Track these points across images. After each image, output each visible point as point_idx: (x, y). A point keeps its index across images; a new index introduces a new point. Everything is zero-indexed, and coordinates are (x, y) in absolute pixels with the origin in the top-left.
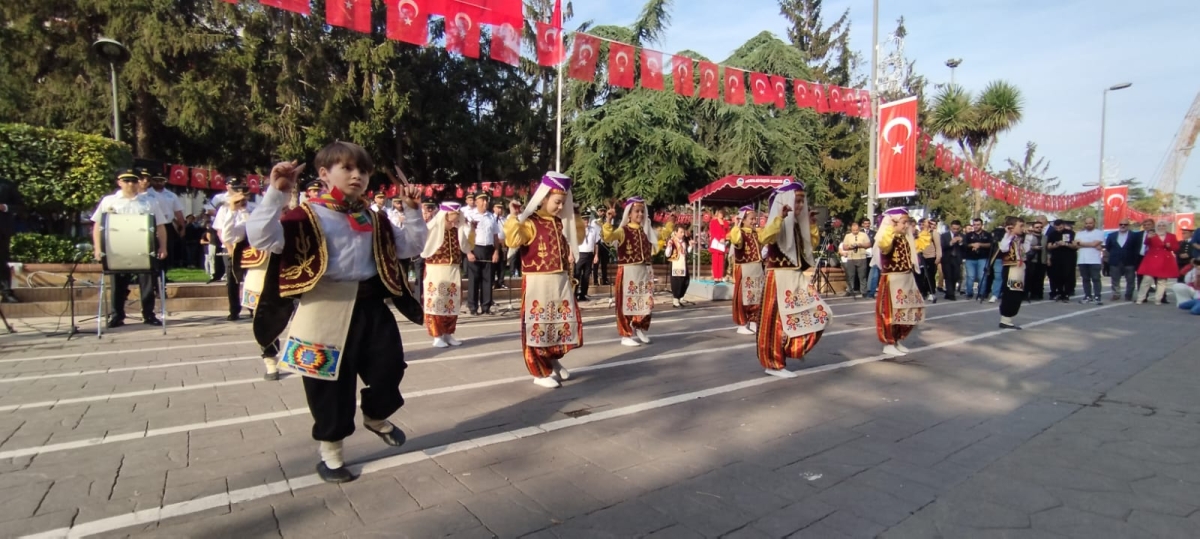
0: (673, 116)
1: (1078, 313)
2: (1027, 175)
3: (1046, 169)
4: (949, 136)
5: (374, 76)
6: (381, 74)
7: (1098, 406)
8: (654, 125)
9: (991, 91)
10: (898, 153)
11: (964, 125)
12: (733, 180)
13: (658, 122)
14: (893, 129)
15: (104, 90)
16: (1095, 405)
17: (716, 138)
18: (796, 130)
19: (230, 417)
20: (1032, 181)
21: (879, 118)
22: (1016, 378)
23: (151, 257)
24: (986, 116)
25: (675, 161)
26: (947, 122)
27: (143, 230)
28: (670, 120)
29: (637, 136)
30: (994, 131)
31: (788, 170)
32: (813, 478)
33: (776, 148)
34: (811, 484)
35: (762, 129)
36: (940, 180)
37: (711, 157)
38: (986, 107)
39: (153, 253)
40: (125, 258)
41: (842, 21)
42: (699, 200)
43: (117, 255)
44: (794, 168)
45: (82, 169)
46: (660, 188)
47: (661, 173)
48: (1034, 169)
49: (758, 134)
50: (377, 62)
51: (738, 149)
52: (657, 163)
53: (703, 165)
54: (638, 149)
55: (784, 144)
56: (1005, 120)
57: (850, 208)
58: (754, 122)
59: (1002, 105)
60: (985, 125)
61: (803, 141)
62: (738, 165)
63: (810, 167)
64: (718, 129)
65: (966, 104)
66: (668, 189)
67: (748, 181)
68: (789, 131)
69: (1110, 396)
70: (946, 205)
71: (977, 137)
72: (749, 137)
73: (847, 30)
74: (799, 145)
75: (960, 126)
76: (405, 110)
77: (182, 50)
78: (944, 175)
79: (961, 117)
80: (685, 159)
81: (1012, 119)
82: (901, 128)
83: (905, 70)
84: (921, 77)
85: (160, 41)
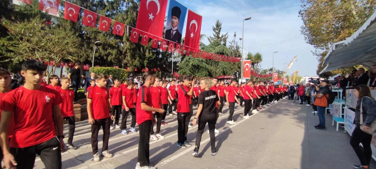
0: (204, 60)
6: (149, 49)
9: (257, 54)
10: (247, 70)
12: (224, 76)
15: (88, 51)
17: (211, 64)
21: (244, 63)
24: (256, 60)
28: (204, 61)
29: (199, 64)
30: (257, 63)
48: (258, 66)
50: (148, 46)
52: (203, 70)
54: (199, 67)
56: (259, 61)
59: (258, 58)
65: (252, 57)
67: (227, 77)
72: (222, 66)
73: (228, 37)
77: (110, 43)
81: (261, 61)
82: (247, 65)
83: (236, 44)
84: (239, 46)
85: (105, 40)
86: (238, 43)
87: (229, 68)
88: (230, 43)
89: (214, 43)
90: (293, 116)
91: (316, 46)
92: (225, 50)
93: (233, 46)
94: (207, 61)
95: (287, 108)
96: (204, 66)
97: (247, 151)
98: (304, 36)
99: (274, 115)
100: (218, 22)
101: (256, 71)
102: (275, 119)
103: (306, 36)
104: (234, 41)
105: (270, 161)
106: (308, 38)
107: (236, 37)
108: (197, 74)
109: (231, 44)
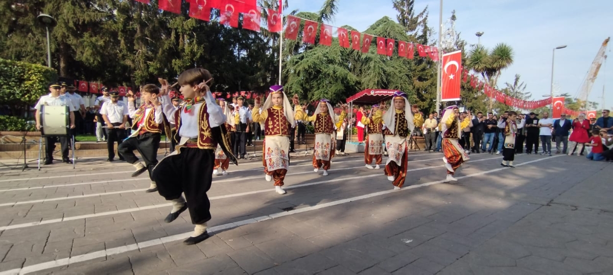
0: (339, 59)
1: (540, 160)
2: (515, 91)
3: (525, 88)
4: (477, 71)
5: (185, 36)
6: (189, 35)
7: (550, 205)
8: (329, 63)
9: (498, 48)
10: (451, 79)
11: (484, 65)
12: (369, 92)
13: (331, 62)
14: (449, 67)
16: (548, 205)
17: (360, 70)
18: (401, 67)
19: (108, 211)
20: (518, 94)
21: (442, 61)
22: (509, 192)
23: (67, 128)
24: (495, 61)
25: (339, 81)
26: (476, 64)
27: (63, 114)
28: (337, 61)
29: (320, 68)
30: (499, 69)
31: (396, 87)
32: (408, 242)
33: (390, 76)
34: (407, 245)
35: (384, 66)
36: (472, 93)
37: (358, 80)
38: (495, 56)
39: (68, 126)
40: (53, 129)
41: (424, 12)
42: (352, 102)
43: (49, 127)
44: (400, 86)
45: (31, 82)
46: (331, 96)
47: (332, 88)
48: (519, 88)
49: (382, 68)
50: (187, 29)
51: (372, 76)
52: (330, 83)
53: (353, 84)
54: (321, 75)
55: (395, 73)
56: (504, 63)
57: (427, 106)
58: (380, 62)
59: (503, 56)
60: (495, 66)
61: (404, 72)
62: (371, 84)
63: (408, 86)
64: (362, 66)
65: (485, 55)
66: (336, 96)
67: (376, 92)
68: (397, 67)
69: (555, 201)
70: (475, 106)
71: (491, 71)
72: (377, 70)
73: (427, 16)
74: (402, 74)
75: (482, 66)
76: (201, 54)
77: (84, 20)
78: (475, 90)
79: (483, 61)
80: (344, 80)
81: (508, 62)
82: (453, 66)
83: (455, 37)
84: (463, 41)
85: (72, 16)
86: (460, 36)
87: (405, 78)
104: (450, 32)
107: (456, 21)
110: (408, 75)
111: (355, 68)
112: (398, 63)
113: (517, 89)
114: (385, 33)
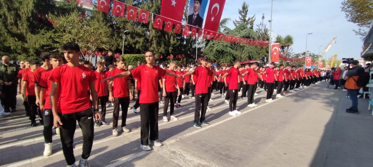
0: (229, 45)
5: (172, 36)
6: (173, 36)
9: (287, 37)
10: (275, 54)
11: (282, 45)
15: (118, 40)
17: (236, 49)
29: (224, 50)
30: (288, 46)
38: (287, 41)
41: (254, 17)
48: (289, 50)
50: (173, 33)
52: (227, 55)
56: (290, 44)
59: (290, 40)
60: (286, 45)
65: (282, 40)
71: (284, 47)
72: (248, 51)
73: (255, 19)
77: (137, 31)
81: (292, 44)
82: (276, 50)
83: (264, 27)
84: (267, 29)
85: (132, 29)
86: (266, 26)
87: (256, 53)
88: (257, 26)
89: (239, 26)
90: (322, 100)
91: (361, 24)
92: (251, 34)
93: (261, 29)
94: (232, 46)
95: (317, 93)
96: (229, 51)
97: (266, 129)
98: (346, 13)
99: (300, 99)
100: (244, 4)
101: (286, 55)
102: (302, 103)
103: (348, 13)
104: (262, 24)
105: (288, 138)
106: (350, 15)
107: (264, 19)
108: (221, 60)
109: (259, 27)
110: (257, 52)
111: (234, 48)
112: (253, 46)
113: (288, 51)
114: (249, 34)
